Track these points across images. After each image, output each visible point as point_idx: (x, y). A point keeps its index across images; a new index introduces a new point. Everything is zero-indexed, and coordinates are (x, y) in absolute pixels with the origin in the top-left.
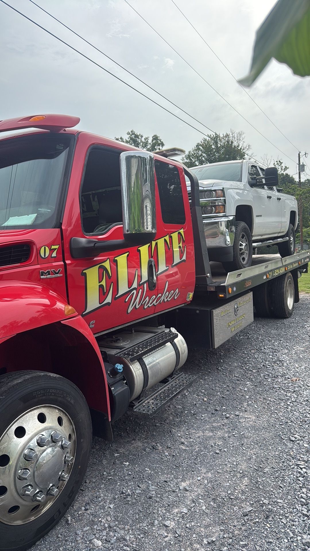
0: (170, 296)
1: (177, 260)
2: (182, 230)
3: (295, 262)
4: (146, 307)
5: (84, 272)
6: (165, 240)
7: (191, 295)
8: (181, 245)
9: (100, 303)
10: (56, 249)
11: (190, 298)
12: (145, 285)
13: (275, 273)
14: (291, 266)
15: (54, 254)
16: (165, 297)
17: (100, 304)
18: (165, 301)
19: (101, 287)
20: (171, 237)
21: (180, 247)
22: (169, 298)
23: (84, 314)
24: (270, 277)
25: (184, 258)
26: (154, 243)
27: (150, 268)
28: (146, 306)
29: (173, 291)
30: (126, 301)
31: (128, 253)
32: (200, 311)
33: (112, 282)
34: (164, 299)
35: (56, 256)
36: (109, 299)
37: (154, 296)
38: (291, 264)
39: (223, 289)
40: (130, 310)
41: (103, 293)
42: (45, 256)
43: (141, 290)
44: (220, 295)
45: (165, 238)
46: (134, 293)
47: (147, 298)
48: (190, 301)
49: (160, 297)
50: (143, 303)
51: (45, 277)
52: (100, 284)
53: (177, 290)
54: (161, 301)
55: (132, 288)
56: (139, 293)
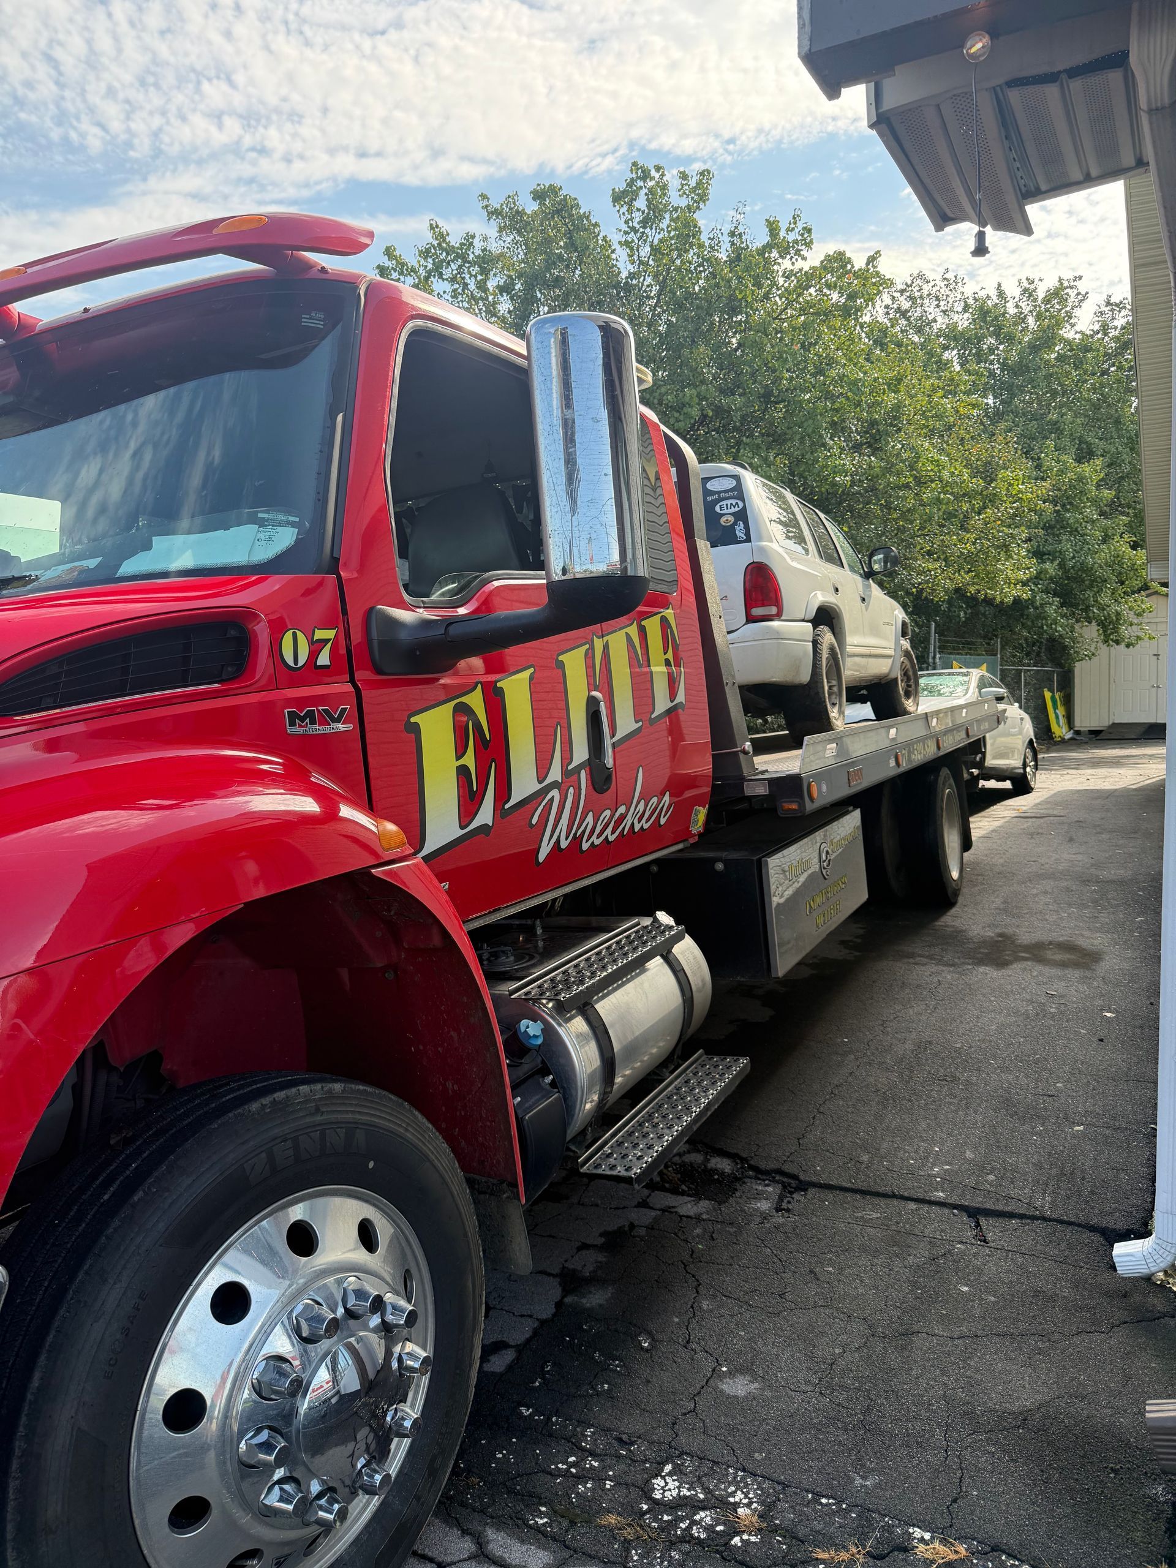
0: (647, 813)
1: (662, 699)
2: (670, 611)
4: (585, 846)
5: (413, 720)
6: (628, 637)
7: (701, 814)
8: (670, 655)
9: (463, 823)
10: (328, 640)
11: (700, 823)
12: (583, 774)
13: (916, 752)
16: (636, 816)
17: (462, 827)
18: (636, 830)
19: (463, 771)
20: (642, 631)
21: (667, 663)
22: (647, 822)
24: (904, 764)
25: (681, 697)
26: (598, 644)
27: (593, 720)
28: (586, 842)
29: (655, 800)
30: (534, 821)
31: (532, 670)
34: (633, 824)
36: (485, 815)
37: (608, 813)
40: (544, 852)
41: (468, 794)
43: (571, 790)
45: (627, 630)
47: (590, 819)
48: (700, 835)
49: (623, 817)
50: (578, 834)
51: (302, 731)
52: (461, 762)
53: (667, 798)
54: (624, 828)
55: (548, 781)
56: (566, 798)
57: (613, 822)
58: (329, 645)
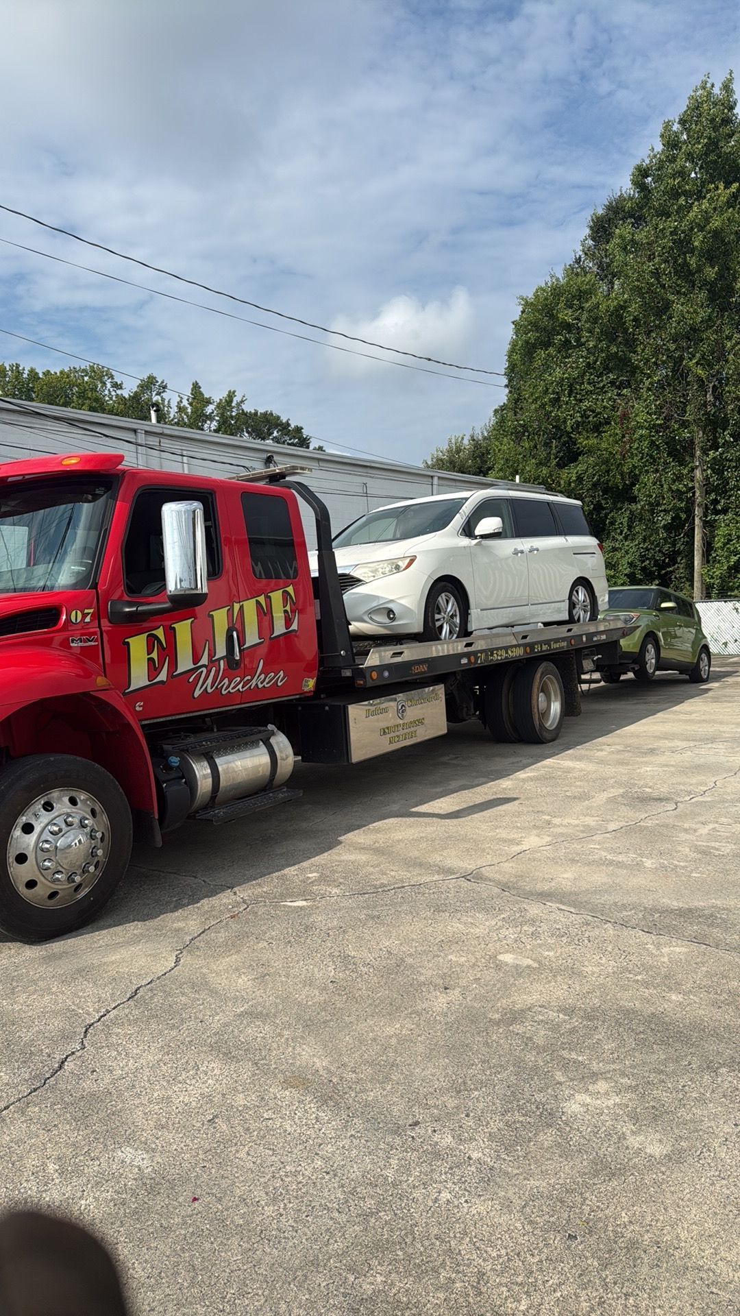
0: (267, 680)
1: (279, 628)
2: (291, 587)
3: (557, 640)
4: (224, 692)
5: (126, 640)
6: (257, 601)
7: (310, 684)
8: (288, 608)
9: (151, 679)
10: (89, 613)
11: (311, 686)
12: (222, 662)
13: (495, 655)
14: (543, 646)
15: (88, 619)
16: (260, 680)
17: (149, 681)
18: (260, 687)
19: (151, 660)
20: (268, 599)
21: (286, 612)
22: (267, 684)
23: (126, 691)
24: (479, 662)
25: (294, 626)
26: (237, 606)
27: (229, 639)
28: (225, 690)
29: (273, 674)
30: (191, 680)
31: (193, 619)
32: (331, 707)
33: (168, 655)
34: (257, 684)
35: (89, 621)
36: (163, 676)
37: (239, 679)
38: (548, 642)
39: (361, 673)
40: (197, 693)
41: (153, 669)
42: (76, 620)
43: (214, 668)
44: (358, 682)
45: (257, 598)
46: (202, 671)
47: (226, 681)
48: (310, 692)
49: (249, 681)
50: (219, 687)
51: (76, 645)
52: (149, 656)
53: (281, 673)
54: (251, 686)
55: (200, 664)
56: (211, 671)
57: (242, 683)
58: (90, 615)
